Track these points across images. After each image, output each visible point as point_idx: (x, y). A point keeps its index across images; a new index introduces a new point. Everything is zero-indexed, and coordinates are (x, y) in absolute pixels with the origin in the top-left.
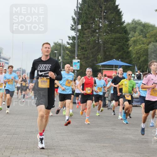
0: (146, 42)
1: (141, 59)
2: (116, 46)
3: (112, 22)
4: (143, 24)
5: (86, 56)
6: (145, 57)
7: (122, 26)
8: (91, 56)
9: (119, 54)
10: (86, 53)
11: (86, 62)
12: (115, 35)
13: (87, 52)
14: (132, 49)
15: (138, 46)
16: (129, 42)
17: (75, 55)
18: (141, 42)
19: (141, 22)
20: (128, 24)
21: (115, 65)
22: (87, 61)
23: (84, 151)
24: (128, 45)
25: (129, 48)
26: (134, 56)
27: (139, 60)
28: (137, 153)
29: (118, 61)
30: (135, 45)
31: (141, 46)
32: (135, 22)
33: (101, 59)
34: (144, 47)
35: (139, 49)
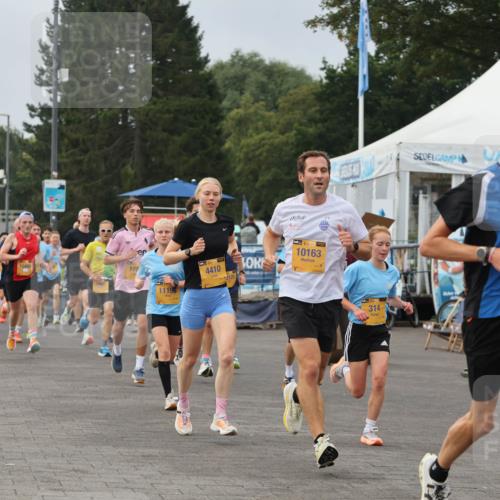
0: (278, 123)
1: (261, 178)
2: (179, 134)
3: (169, 60)
4: (266, 66)
5: (85, 167)
6: (274, 170)
7: (201, 72)
8: (103, 168)
9: (193, 160)
10: (86, 158)
11: (85, 188)
12: (177, 103)
13: (88, 156)
14: (232, 145)
15: (251, 136)
16: (224, 122)
17: (50, 165)
18: (260, 123)
19: (262, 61)
20: (220, 66)
21: (179, 198)
22: (87, 185)
23: (83, 472)
24: (219, 132)
25: (222, 143)
26: (238, 170)
27: (256, 180)
28: (251, 476)
29: (187, 185)
30: (242, 134)
31: (261, 136)
32: (241, 58)
33: (135, 177)
34: (269, 139)
35: (254, 145)
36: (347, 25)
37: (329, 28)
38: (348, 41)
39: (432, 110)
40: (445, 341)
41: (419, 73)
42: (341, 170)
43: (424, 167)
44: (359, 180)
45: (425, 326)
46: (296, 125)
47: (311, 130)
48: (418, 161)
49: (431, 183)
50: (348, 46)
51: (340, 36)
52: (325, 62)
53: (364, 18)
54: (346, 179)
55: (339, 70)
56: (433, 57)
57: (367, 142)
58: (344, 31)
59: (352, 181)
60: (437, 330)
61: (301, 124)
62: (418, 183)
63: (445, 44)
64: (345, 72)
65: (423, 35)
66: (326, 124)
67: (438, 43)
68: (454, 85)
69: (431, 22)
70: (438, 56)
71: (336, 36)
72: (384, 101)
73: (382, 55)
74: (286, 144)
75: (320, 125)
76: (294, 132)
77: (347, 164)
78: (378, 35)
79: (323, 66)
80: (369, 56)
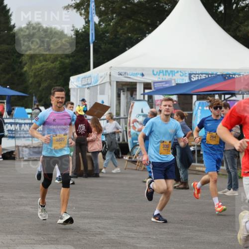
0: (50, 58)
1: (42, 85)
6: (48, 81)
7: (11, 33)
9: (8, 77)
14: (28, 69)
15: (37, 64)
16: (23, 57)
18: (41, 58)
24: (21, 63)
25: (23, 68)
26: (30, 81)
27: (40, 86)
28: (38, 234)
29: (5, 89)
30: (33, 63)
31: (41, 64)
34: (46, 65)
35: (38, 69)
36: (84, 8)
37: (75, 10)
38: (84, 17)
39: (126, 50)
40: (134, 165)
41: (120, 32)
42: (82, 81)
43: (123, 79)
44: (91, 85)
45: (124, 158)
46: (59, 59)
47: (67, 61)
48: (120, 76)
49: (126, 87)
50: (85, 19)
51: (81, 14)
52: (73, 27)
53: (92, 5)
54: (85, 85)
55: (81, 31)
56: (127, 24)
57: (95, 67)
58: (83, 12)
59: (87, 86)
60: (130, 160)
61: (62, 58)
62: (120, 87)
63: (133, 17)
64: (84, 32)
65: (122, 13)
66: (75, 58)
67: (129, 17)
68: (137, 38)
69: (126, 7)
70: (129, 24)
71: (79, 14)
72: (103, 46)
73: (102, 23)
74: (54, 68)
75: (71, 58)
76: (58, 62)
77: (85, 78)
78: (99, 13)
79: (72, 29)
80: (95, 24)
